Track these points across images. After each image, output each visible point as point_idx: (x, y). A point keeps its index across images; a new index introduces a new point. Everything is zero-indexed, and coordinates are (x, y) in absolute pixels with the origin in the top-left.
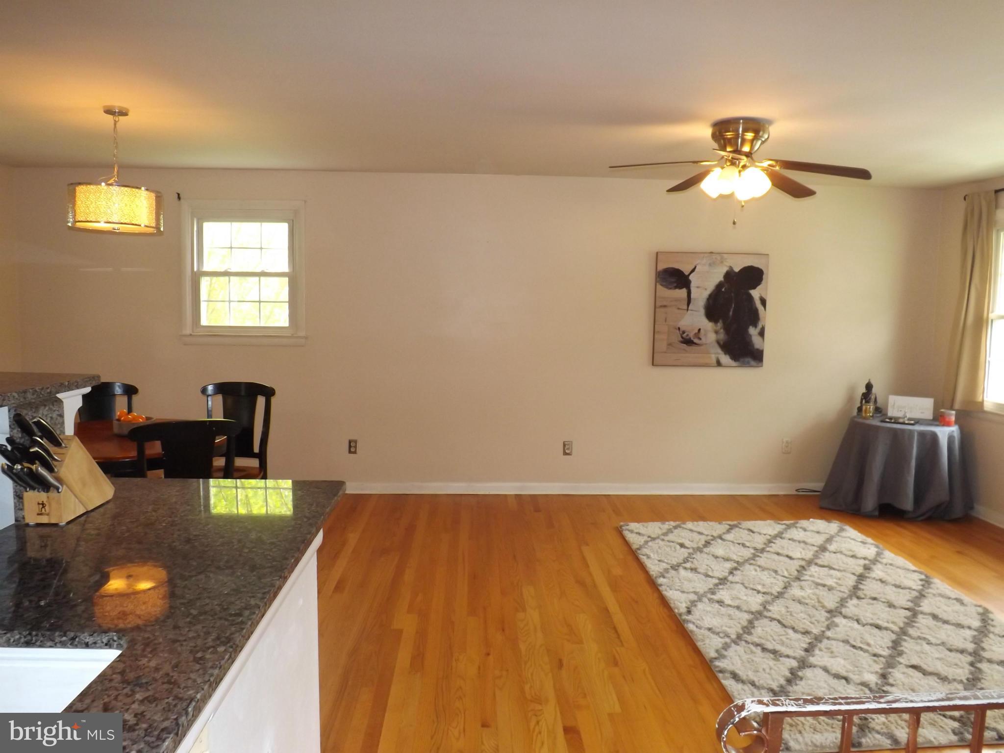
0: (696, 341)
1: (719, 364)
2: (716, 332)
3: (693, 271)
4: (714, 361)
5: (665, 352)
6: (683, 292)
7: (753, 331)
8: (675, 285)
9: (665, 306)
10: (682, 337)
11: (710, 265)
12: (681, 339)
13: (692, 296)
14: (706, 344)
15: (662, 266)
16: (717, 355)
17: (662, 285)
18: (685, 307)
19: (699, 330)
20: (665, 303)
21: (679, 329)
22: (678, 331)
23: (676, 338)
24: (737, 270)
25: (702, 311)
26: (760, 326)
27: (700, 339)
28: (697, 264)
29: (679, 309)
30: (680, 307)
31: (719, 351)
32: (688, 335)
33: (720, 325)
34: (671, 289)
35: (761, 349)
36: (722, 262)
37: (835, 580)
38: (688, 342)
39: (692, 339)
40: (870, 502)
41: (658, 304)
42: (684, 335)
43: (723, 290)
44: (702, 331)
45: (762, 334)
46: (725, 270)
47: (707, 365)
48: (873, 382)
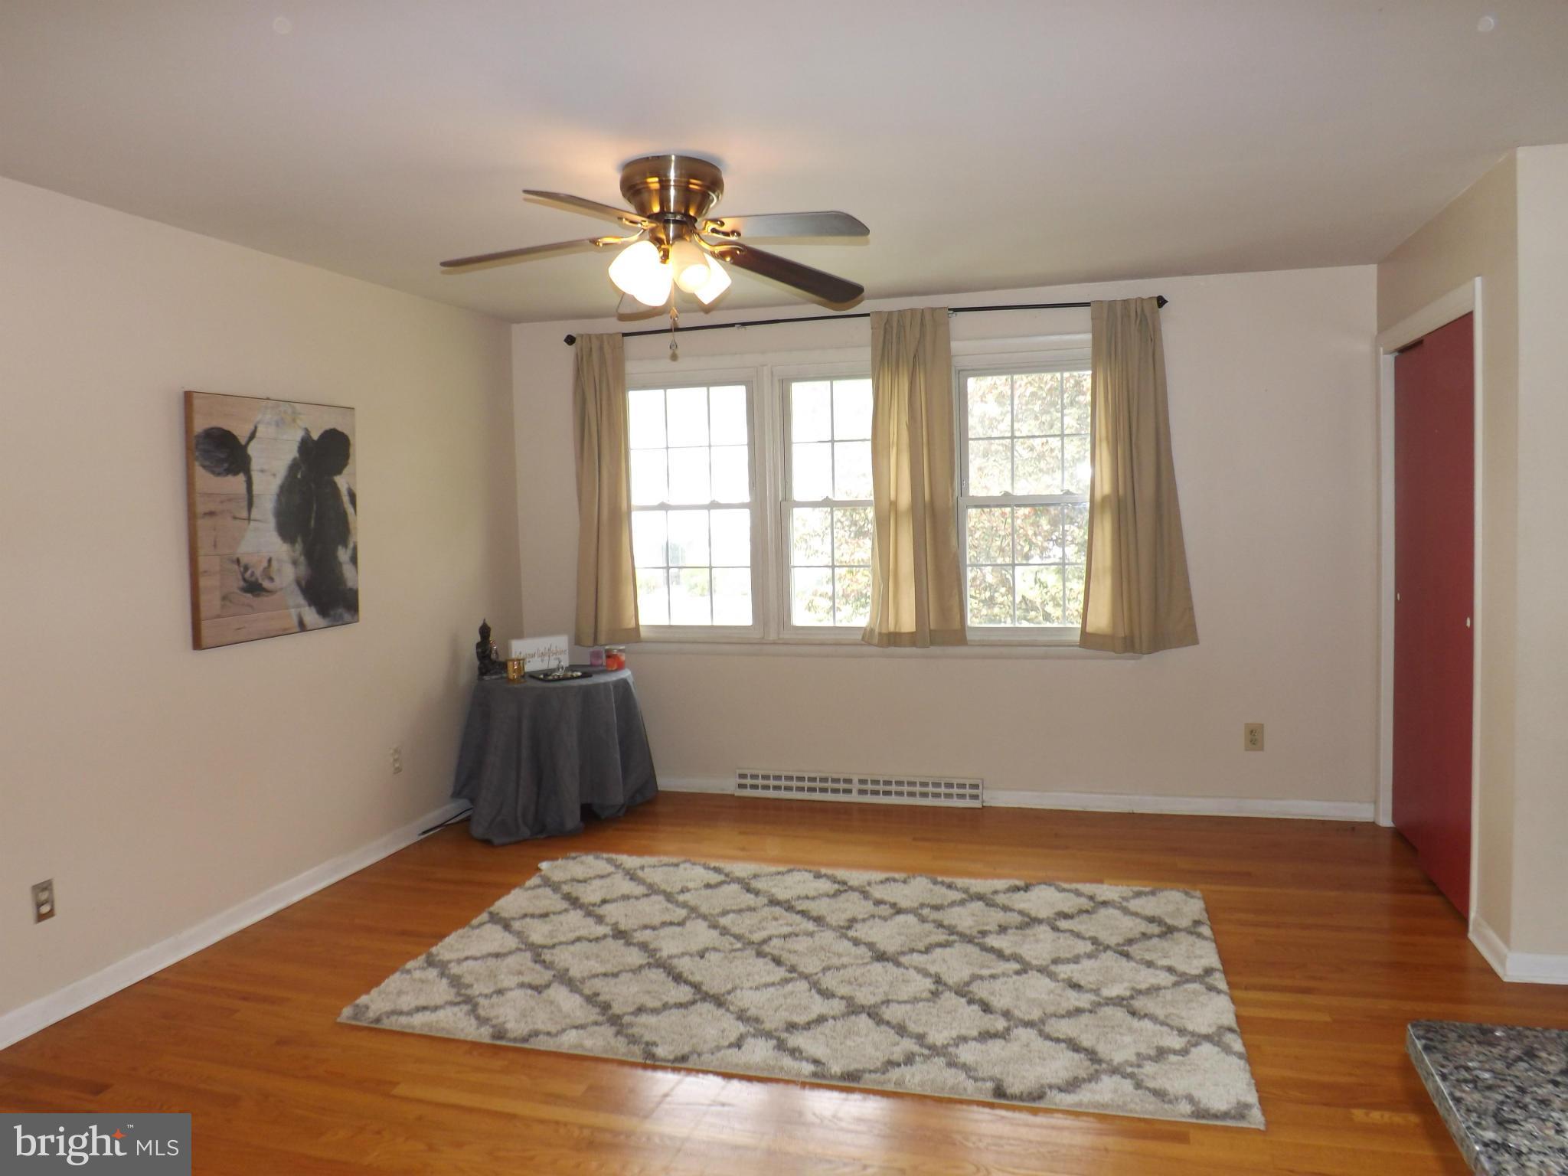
0: (266, 584)
1: (302, 627)
2: (295, 563)
3: (252, 436)
4: (295, 621)
5: (219, 616)
6: (235, 484)
7: (343, 555)
8: (226, 465)
9: (211, 514)
10: (244, 580)
11: (277, 425)
12: (242, 584)
13: (256, 488)
14: (281, 589)
15: (200, 425)
16: (299, 610)
17: (204, 467)
18: (245, 514)
19: (270, 561)
20: (211, 507)
21: (238, 561)
22: (236, 567)
23: (235, 583)
24: (315, 436)
25: (271, 522)
26: (351, 545)
27: (271, 579)
28: (258, 422)
29: (235, 518)
30: (237, 515)
31: (301, 600)
32: (253, 574)
33: (299, 547)
34: (219, 474)
35: (355, 588)
36: (294, 420)
38: (253, 588)
39: (260, 581)
41: (201, 508)
42: (248, 575)
43: (299, 476)
44: (274, 564)
45: (354, 560)
46: (299, 435)
47: (285, 632)
48: (489, 624)
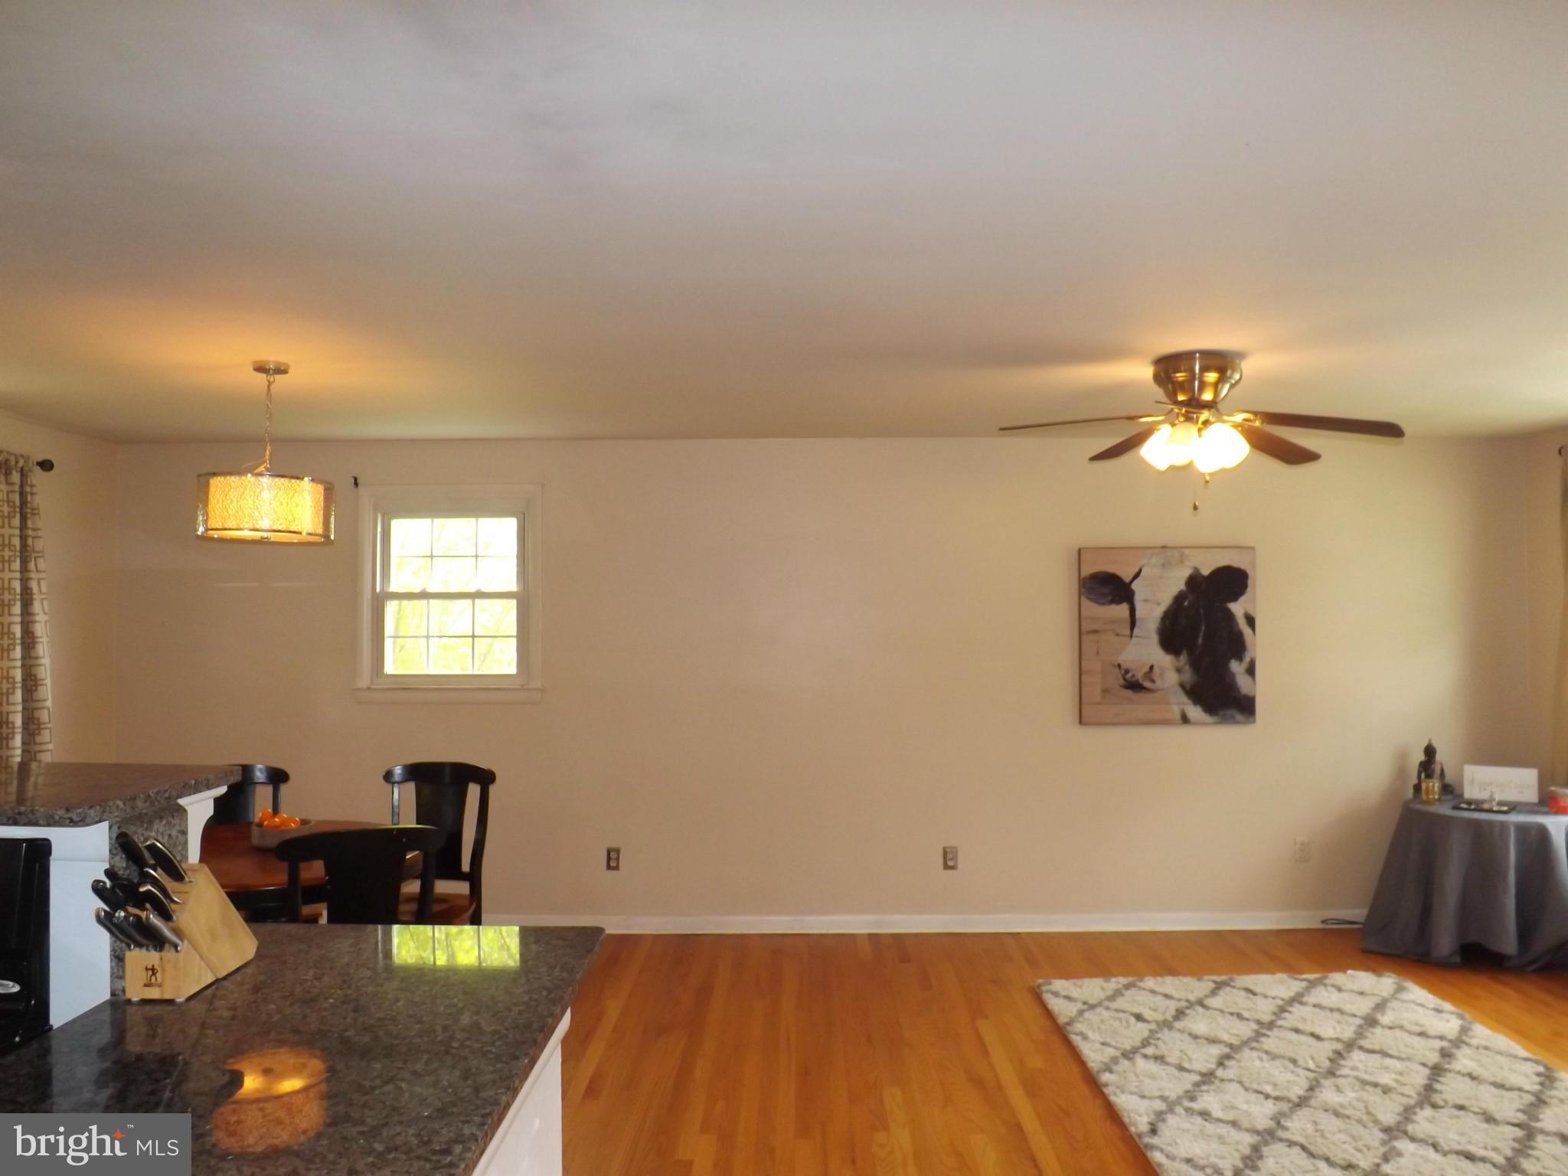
0: (1147, 684)
1: (1185, 720)
2: (1179, 670)
3: (1137, 575)
4: (1178, 716)
5: (1099, 704)
6: (1122, 610)
7: (1237, 667)
8: (1110, 598)
9: (1095, 632)
10: (1125, 680)
11: (1164, 566)
12: (1122, 682)
13: (1138, 614)
14: (1163, 689)
16: (1181, 707)
17: (1089, 599)
18: (1128, 632)
19: (1152, 668)
20: (1095, 627)
21: (1119, 666)
22: (1117, 670)
23: (1115, 680)
24: (1206, 572)
25: (1155, 639)
26: (1247, 659)
27: (1153, 681)
28: (1143, 566)
29: (1118, 635)
30: (1119, 632)
31: (1185, 699)
32: (1133, 676)
33: (1184, 658)
34: (1103, 604)
35: (1251, 694)
36: (1182, 562)
37: (1393, 1076)
38: (1134, 686)
39: (1141, 681)
40: (1445, 943)
41: (1085, 628)
42: (1129, 676)
43: (1186, 604)
44: (1156, 670)
45: (1251, 671)
46: (1186, 573)
47: (1166, 722)
48: (1435, 744)
